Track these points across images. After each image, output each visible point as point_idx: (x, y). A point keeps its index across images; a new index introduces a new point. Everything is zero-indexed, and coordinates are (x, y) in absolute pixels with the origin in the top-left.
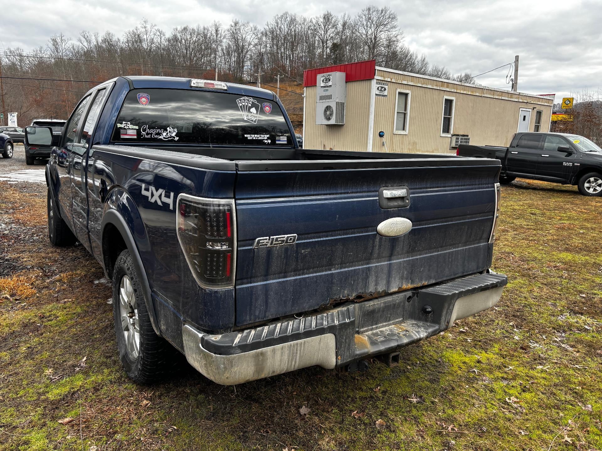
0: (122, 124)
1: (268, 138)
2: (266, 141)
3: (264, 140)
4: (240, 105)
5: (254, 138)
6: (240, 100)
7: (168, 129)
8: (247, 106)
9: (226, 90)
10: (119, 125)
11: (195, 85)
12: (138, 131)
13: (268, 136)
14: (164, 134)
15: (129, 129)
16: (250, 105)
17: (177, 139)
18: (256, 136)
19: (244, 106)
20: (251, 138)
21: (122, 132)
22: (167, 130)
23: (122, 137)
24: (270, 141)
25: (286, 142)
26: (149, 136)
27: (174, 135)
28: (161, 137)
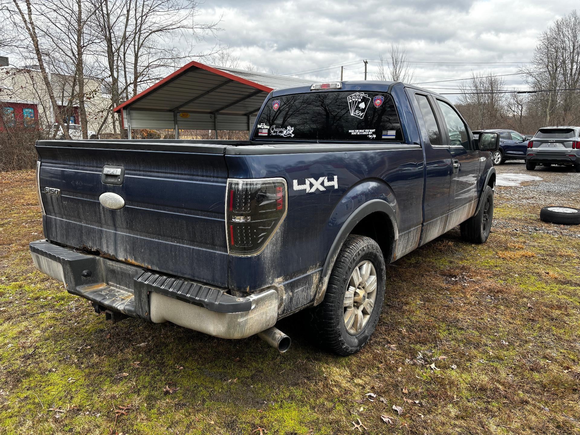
0: (260, 125)
1: (373, 133)
2: (370, 136)
3: (368, 135)
4: (350, 101)
5: (358, 133)
6: (351, 97)
7: (288, 127)
8: (356, 101)
9: (340, 88)
10: (259, 126)
11: (314, 88)
12: (269, 130)
13: (374, 130)
14: (285, 132)
15: (264, 129)
16: (360, 100)
17: (293, 135)
18: (360, 131)
19: (353, 101)
20: (355, 133)
21: (260, 131)
22: (287, 129)
23: (260, 134)
24: (375, 136)
25: (394, 137)
26: (275, 134)
27: (291, 132)
28: (283, 135)
